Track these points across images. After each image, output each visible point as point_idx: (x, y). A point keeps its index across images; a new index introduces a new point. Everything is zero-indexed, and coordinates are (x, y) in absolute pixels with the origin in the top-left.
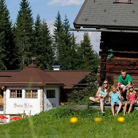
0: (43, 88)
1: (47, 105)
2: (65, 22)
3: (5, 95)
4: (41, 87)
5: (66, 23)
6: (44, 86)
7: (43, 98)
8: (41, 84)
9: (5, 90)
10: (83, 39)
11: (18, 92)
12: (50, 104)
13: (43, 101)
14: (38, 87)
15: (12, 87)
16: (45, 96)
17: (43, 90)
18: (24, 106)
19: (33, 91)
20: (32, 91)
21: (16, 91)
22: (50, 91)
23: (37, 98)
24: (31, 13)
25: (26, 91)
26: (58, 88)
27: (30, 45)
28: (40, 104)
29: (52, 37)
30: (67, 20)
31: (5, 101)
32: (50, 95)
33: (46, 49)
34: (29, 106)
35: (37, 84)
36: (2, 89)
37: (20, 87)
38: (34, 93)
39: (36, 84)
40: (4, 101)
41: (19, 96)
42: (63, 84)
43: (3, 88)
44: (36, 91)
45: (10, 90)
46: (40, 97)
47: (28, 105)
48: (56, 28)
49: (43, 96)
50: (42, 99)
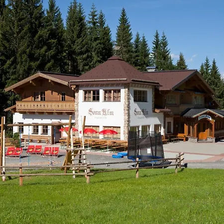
0: (129, 86)
1: (135, 111)
2: (162, 38)
3: (78, 97)
4: (126, 85)
5: (164, 40)
6: (129, 84)
7: (129, 102)
8: (125, 80)
9: (77, 91)
10: (179, 59)
11: (94, 94)
12: (139, 110)
13: (129, 105)
14: (121, 86)
15: (86, 87)
16: (132, 99)
17: (129, 90)
18: (102, 113)
19: (115, 91)
20: (112, 91)
21: (92, 92)
22: (140, 92)
23: (120, 101)
24: (130, 28)
25: (106, 92)
26: (151, 90)
27: (127, 56)
28: (124, 109)
29: (151, 54)
30: (165, 36)
31: (78, 106)
32: (139, 97)
33: (144, 62)
34: (109, 113)
35: (120, 80)
36: (73, 89)
37: (97, 85)
38: (116, 95)
39: (117, 81)
40: (76, 105)
41: (96, 98)
42: (158, 83)
43: (73, 87)
44: (119, 91)
45: (84, 91)
46: (124, 100)
47: (107, 111)
48: (155, 46)
49: (129, 99)
50: (127, 103)
